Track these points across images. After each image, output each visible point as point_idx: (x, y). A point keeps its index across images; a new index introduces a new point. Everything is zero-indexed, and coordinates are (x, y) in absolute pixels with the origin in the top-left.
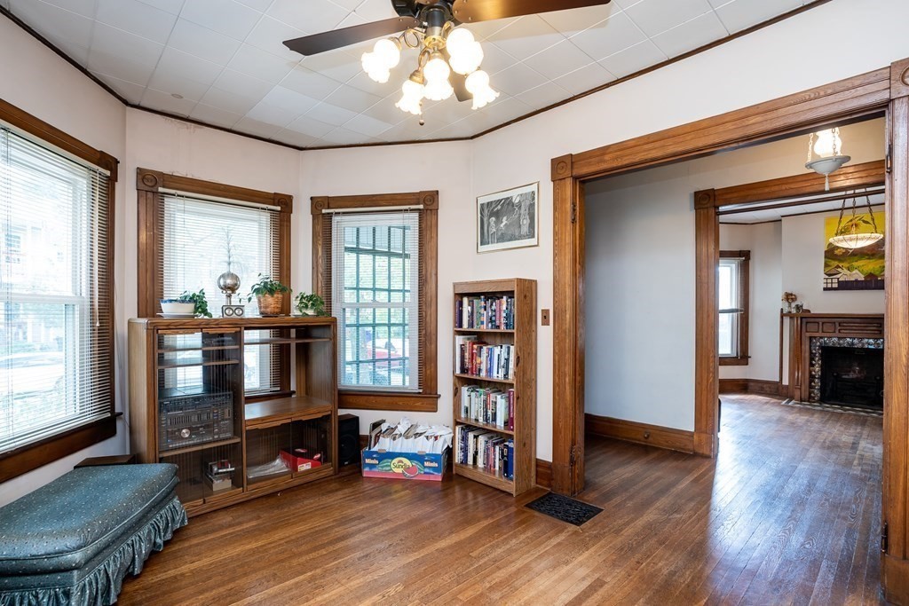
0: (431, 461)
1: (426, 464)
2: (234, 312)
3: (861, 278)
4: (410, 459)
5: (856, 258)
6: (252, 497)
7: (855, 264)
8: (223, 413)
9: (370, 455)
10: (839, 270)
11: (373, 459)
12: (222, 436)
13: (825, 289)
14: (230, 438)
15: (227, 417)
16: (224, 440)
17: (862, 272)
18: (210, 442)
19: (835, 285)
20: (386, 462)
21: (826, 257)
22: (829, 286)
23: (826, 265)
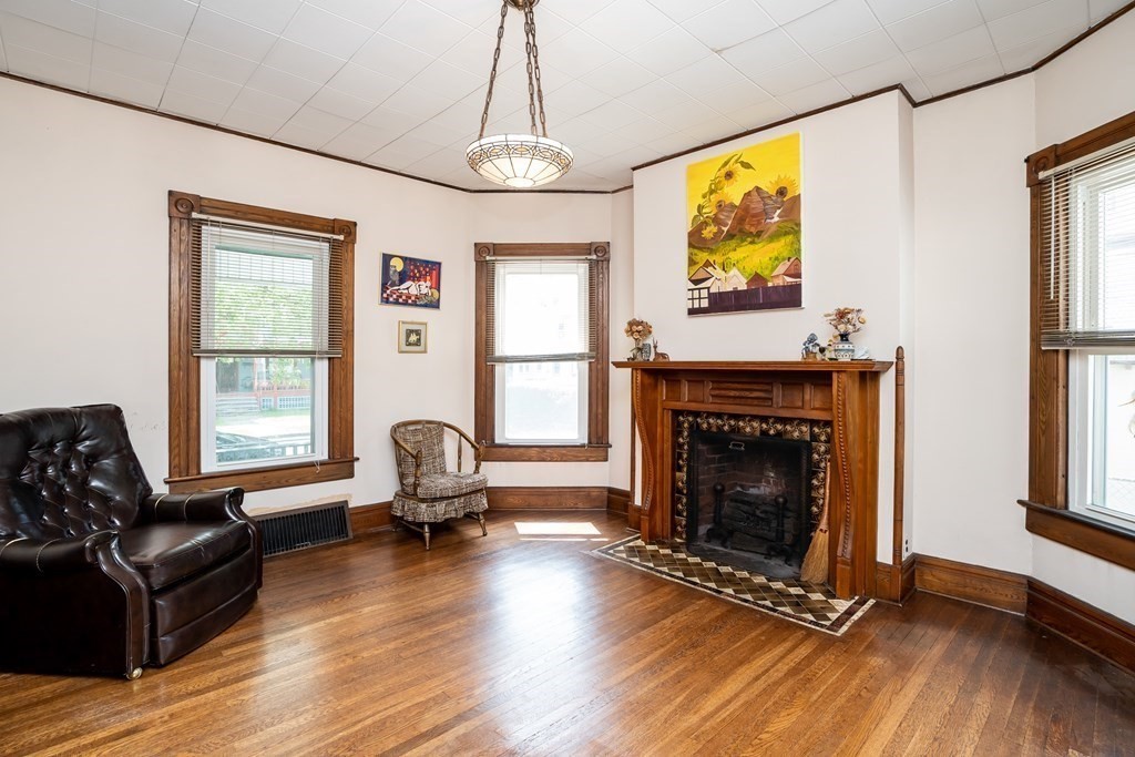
3: (742, 284)
5: (733, 243)
7: (734, 256)
10: (710, 269)
13: (692, 312)
17: (742, 272)
19: (705, 304)
21: (691, 245)
22: (696, 306)
23: (692, 262)
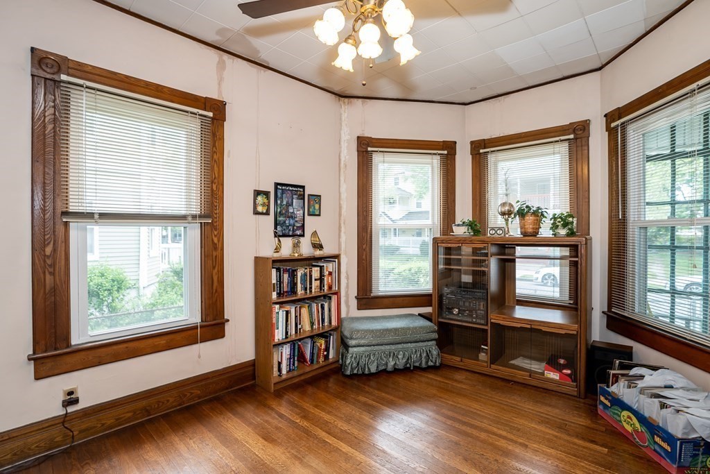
0: (663, 440)
1: (657, 439)
2: (496, 232)
4: (639, 421)
6: (494, 375)
8: (480, 305)
9: (607, 394)
11: (606, 399)
12: (478, 321)
14: (482, 325)
15: (482, 308)
16: (478, 324)
18: (467, 322)
20: (616, 409)
